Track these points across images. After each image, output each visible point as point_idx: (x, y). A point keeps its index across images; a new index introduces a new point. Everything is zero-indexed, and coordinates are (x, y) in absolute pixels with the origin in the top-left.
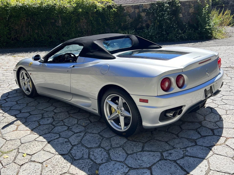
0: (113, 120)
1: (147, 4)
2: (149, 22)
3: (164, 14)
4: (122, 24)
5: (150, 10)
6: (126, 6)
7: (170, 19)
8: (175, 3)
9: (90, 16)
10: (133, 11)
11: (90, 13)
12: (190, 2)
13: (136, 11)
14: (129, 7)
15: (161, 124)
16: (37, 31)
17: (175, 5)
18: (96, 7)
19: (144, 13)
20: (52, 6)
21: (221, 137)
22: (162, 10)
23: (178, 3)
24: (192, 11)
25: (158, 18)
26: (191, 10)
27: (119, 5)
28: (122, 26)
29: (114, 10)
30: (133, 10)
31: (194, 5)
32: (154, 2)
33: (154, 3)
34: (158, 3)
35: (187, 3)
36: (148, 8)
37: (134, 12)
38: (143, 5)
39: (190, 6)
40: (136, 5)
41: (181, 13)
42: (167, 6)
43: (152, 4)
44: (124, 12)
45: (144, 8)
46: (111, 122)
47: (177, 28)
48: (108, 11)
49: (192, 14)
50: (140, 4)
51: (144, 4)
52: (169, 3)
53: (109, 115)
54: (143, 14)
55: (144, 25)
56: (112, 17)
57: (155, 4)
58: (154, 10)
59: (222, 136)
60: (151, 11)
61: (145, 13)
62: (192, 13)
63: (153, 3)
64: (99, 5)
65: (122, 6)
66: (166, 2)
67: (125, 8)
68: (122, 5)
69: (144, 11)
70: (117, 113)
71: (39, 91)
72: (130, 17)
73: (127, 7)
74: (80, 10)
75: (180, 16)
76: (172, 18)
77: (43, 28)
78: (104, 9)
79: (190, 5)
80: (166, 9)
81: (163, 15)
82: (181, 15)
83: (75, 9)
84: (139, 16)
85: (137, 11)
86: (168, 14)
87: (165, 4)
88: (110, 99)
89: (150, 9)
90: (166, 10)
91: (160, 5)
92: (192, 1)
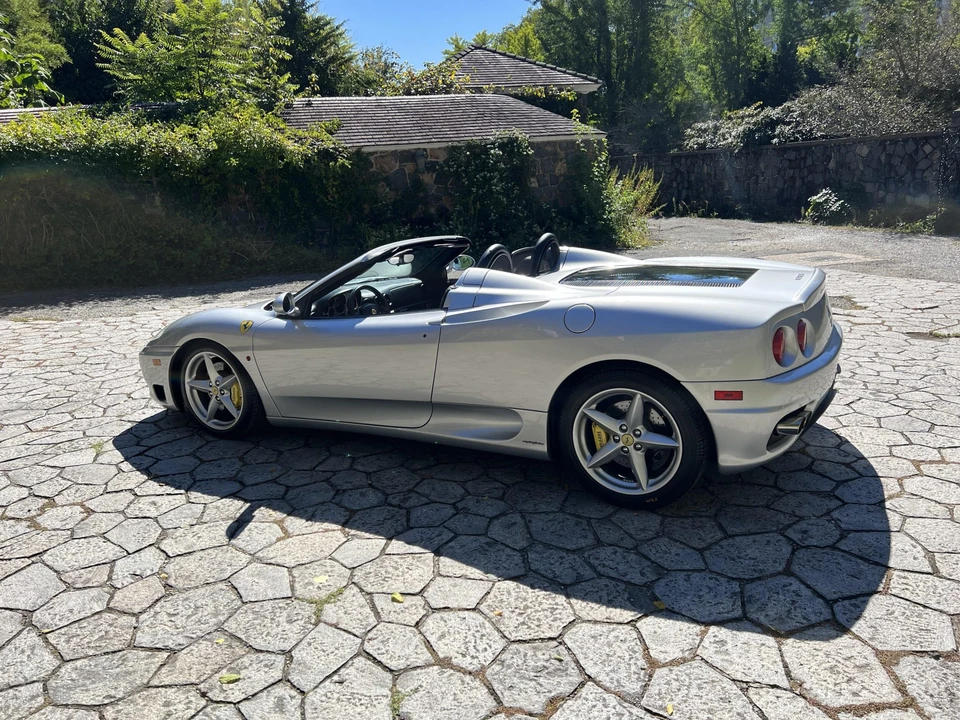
0: (601, 467)
1: (440, 148)
2: (446, 202)
3: (492, 178)
4: (366, 207)
5: (449, 167)
6: (376, 152)
7: (507, 192)
8: (519, 146)
9: (262, 182)
10: (397, 168)
11: (263, 172)
12: (555, 146)
13: (406, 169)
14: (383, 155)
16: (72, 233)
17: (520, 154)
18: (279, 152)
19: (430, 174)
20: (132, 147)
22: (484, 166)
23: (527, 148)
24: (563, 172)
25: (474, 190)
26: (561, 168)
27: (355, 149)
28: (366, 212)
29: (343, 164)
30: (398, 164)
31: (567, 155)
32: (459, 142)
33: (460, 145)
34: (470, 146)
35: (549, 149)
36: (441, 160)
37: (402, 170)
38: (425, 150)
39: (555, 157)
40: (405, 151)
41: (533, 175)
42: (498, 155)
43: (453, 151)
44: (371, 170)
45: (429, 159)
47: (527, 218)
48: (322, 165)
49: (562, 179)
50: (419, 149)
51: (431, 149)
52: (502, 146)
54: (428, 179)
55: (432, 211)
56: (334, 186)
57: (460, 148)
58: (459, 166)
60: (452, 170)
61: (434, 175)
62: (561, 175)
63: (455, 144)
64: (291, 146)
65: (364, 153)
66: (493, 143)
67: (372, 158)
68: (364, 150)
69: (431, 167)
70: (621, 444)
72: (388, 185)
73: (379, 154)
74: (234, 162)
75: (533, 185)
76: (512, 189)
77: (97, 223)
78: (307, 160)
79: (555, 154)
80: (496, 162)
81: (487, 180)
82: (534, 183)
83: (214, 159)
84: (417, 184)
85: (409, 167)
86: (501, 180)
87: (491, 149)
88: (594, 406)
89: (446, 162)
90: (494, 168)
91: (479, 151)
92: (560, 142)
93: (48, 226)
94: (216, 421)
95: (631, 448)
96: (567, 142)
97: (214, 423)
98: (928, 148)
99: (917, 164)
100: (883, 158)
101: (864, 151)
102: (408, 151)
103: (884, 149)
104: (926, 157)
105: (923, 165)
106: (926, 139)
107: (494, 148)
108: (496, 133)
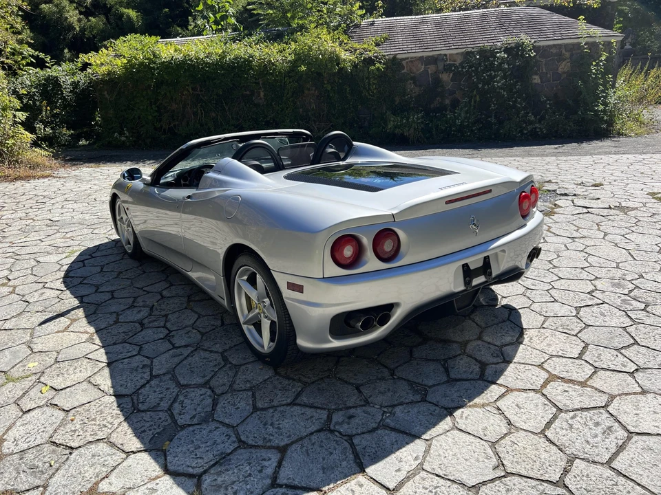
0: (254, 325)
1: (457, 54)
2: (458, 95)
3: (496, 76)
4: (397, 100)
5: (463, 67)
6: (408, 58)
7: (509, 88)
8: (524, 50)
9: (326, 82)
10: (422, 69)
11: (325, 75)
12: (560, 48)
13: (429, 71)
14: (413, 60)
15: (336, 344)
16: (214, 115)
17: (522, 56)
18: (336, 60)
19: (448, 74)
20: (245, 60)
21: (494, 386)
22: (491, 67)
23: (531, 50)
24: (566, 70)
25: (480, 86)
26: (564, 67)
27: (392, 56)
28: (396, 103)
29: (379, 68)
30: (423, 67)
31: (572, 55)
32: (473, 48)
33: (473, 50)
34: (482, 52)
35: (554, 51)
36: (457, 63)
37: (426, 71)
38: (445, 55)
39: (560, 58)
40: (429, 57)
41: (536, 74)
42: (503, 58)
43: (468, 54)
44: (403, 72)
45: (448, 62)
46: (249, 330)
47: (524, 108)
48: (366, 69)
49: (564, 76)
50: (441, 54)
51: (451, 55)
52: (507, 50)
53: (246, 311)
54: (445, 77)
55: (447, 102)
56: (374, 84)
57: (473, 53)
58: (470, 67)
59: (495, 383)
60: (464, 70)
61: (451, 75)
62: (564, 73)
63: (469, 50)
64: (344, 55)
65: (398, 59)
66: (500, 48)
67: (404, 63)
68: (398, 56)
69: (448, 69)
70: (258, 311)
71: (145, 247)
72: (414, 83)
73: (410, 59)
74: (303, 68)
75: (535, 81)
76: (515, 85)
77: (227, 109)
78: (355, 66)
79: (560, 55)
80: (500, 64)
81: (492, 78)
82: (536, 79)
83: (295, 64)
84: (437, 82)
85: (431, 69)
86: (504, 77)
87: (498, 53)
88: (246, 278)
89: (461, 64)
90: (499, 67)
91: (487, 54)
92: (566, 46)
93: (201, 110)
96: (573, 45)
102: (432, 57)
107: (500, 52)
108: (505, 39)
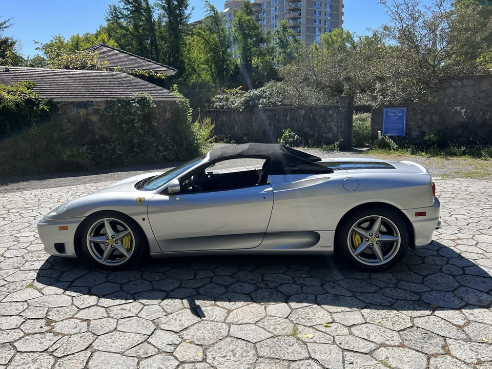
1: (101, 101)
2: (105, 132)
3: (135, 119)
4: (56, 134)
5: (108, 112)
6: (62, 102)
7: (142, 127)
8: (148, 102)
10: (75, 112)
12: (165, 103)
13: (80, 112)
14: (66, 104)
17: (149, 106)
19: (95, 116)
22: (129, 113)
23: (152, 103)
24: (169, 117)
25: (124, 126)
26: (168, 115)
27: (48, 99)
28: (56, 138)
29: (43, 108)
30: (75, 109)
31: (171, 108)
32: (112, 98)
33: (113, 100)
34: (121, 101)
35: (162, 104)
36: (102, 108)
37: (78, 113)
38: (92, 102)
39: (165, 109)
40: (80, 102)
41: (155, 119)
42: (137, 107)
43: (108, 103)
44: (58, 112)
45: (95, 107)
47: (154, 142)
48: (27, 108)
49: (169, 121)
50: (88, 101)
51: (96, 102)
52: (139, 102)
54: (94, 118)
55: (97, 137)
57: (114, 102)
58: (114, 112)
60: (110, 114)
61: (98, 117)
62: (168, 119)
64: (6, 96)
65: (54, 102)
66: (134, 100)
67: (59, 105)
68: (54, 100)
69: (96, 112)
70: (370, 242)
72: (70, 122)
73: (63, 103)
76: (144, 126)
78: (17, 104)
79: (165, 107)
80: (136, 111)
81: (131, 120)
82: (155, 123)
84: (88, 121)
85: (83, 111)
86: (139, 120)
87: (133, 103)
89: (105, 109)
90: (135, 114)
91: (127, 103)
92: (167, 102)
94: (109, 261)
95: (375, 243)
96: (170, 101)
97: (107, 262)
98: (331, 112)
99: (326, 119)
100: (311, 116)
101: (303, 112)
102: (82, 102)
103: (312, 112)
104: (330, 116)
105: (329, 119)
106: (330, 108)
107: (134, 103)
108: (136, 95)
